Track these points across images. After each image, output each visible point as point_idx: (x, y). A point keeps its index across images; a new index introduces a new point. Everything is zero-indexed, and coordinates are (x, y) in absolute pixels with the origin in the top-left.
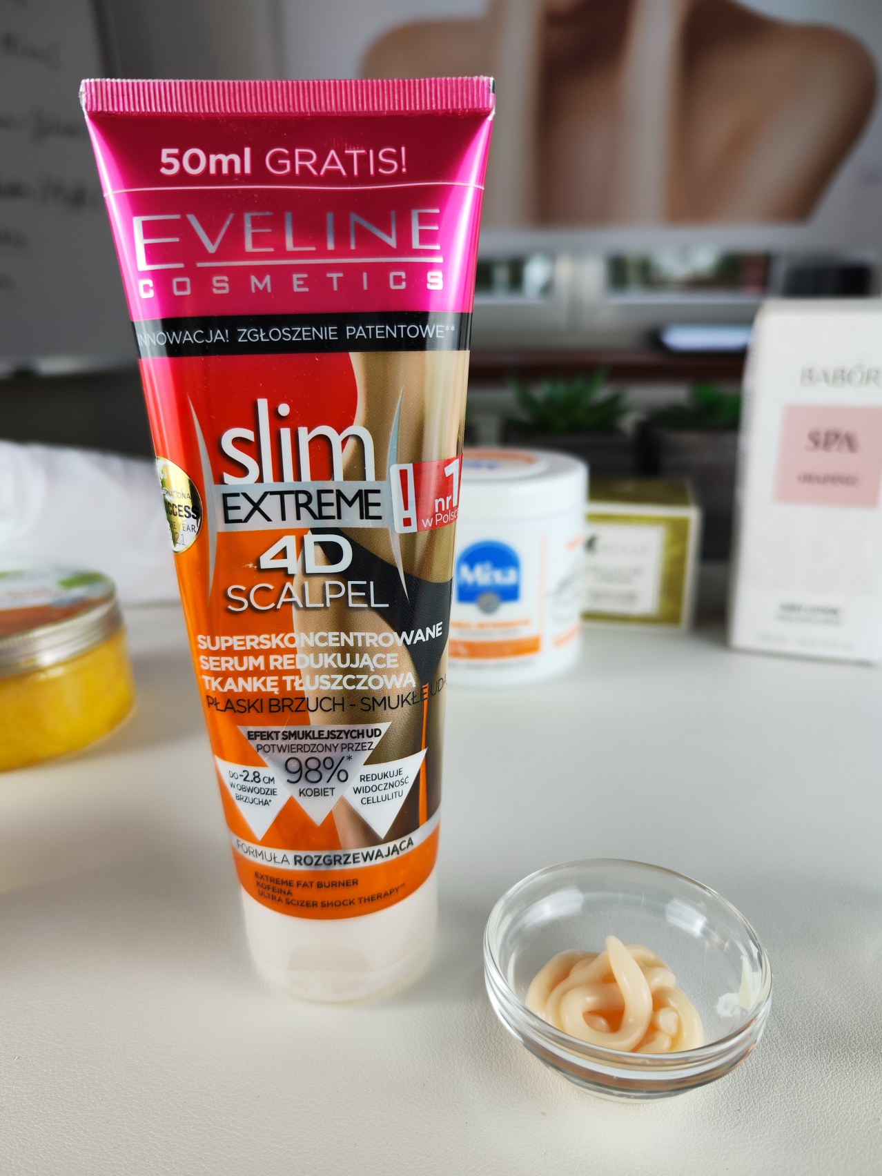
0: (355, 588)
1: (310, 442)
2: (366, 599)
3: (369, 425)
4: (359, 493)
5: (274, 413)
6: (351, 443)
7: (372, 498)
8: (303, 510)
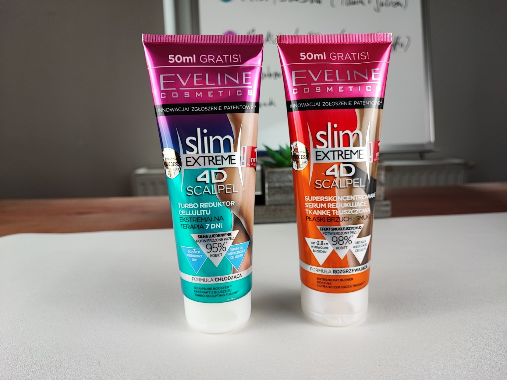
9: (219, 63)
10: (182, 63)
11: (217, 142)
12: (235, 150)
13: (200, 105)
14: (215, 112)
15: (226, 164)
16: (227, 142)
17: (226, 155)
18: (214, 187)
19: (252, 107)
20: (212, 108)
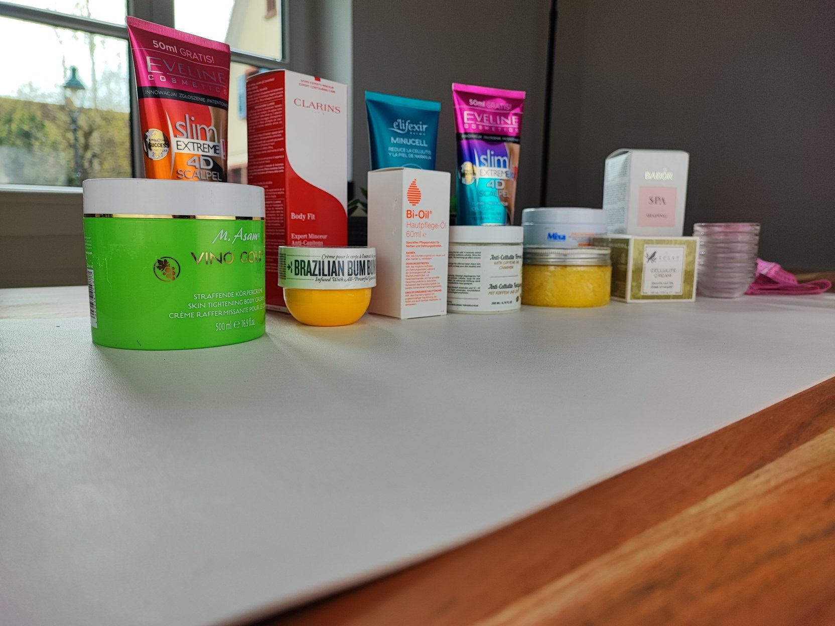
0: (214, 174)
1: (201, 129)
2: (217, 178)
3: (215, 127)
4: (214, 146)
5: (190, 119)
6: (211, 131)
7: (217, 148)
8: (199, 149)
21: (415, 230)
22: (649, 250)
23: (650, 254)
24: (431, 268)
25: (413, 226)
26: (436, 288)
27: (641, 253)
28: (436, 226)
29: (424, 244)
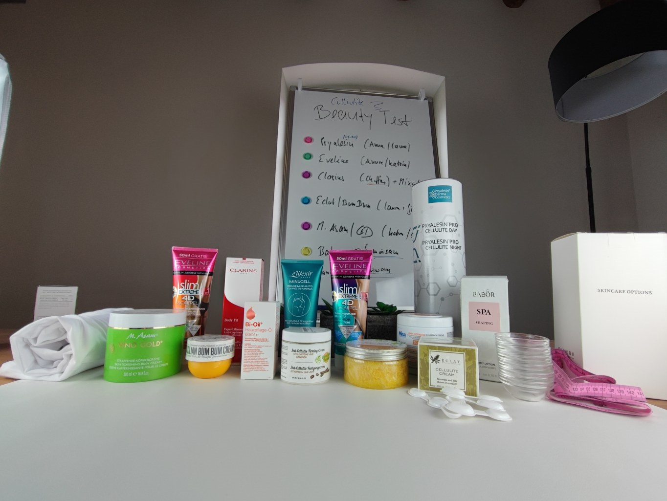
9: (355, 260)
10: (341, 260)
11: (351, 289)
12: (358, 293)
13: (346, 275)
14: (352, 278)
15: (354, 298)
16: (355, 290)
17: (354, 295)
18: (348, 307)
19: (367, 277)
20: (350, 277)
21: (251, 332)
22: (433, 354)
23: (434, 357)
24: (261, 353)
25: (250, 330)
26: (265, 364)
27: (426, 355)
28: (265, 330)
29: (257, 340)
